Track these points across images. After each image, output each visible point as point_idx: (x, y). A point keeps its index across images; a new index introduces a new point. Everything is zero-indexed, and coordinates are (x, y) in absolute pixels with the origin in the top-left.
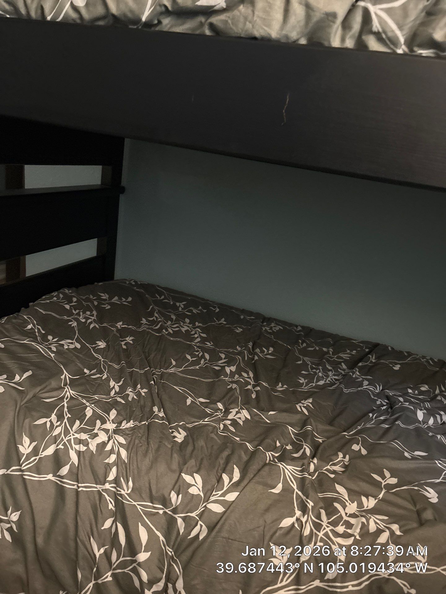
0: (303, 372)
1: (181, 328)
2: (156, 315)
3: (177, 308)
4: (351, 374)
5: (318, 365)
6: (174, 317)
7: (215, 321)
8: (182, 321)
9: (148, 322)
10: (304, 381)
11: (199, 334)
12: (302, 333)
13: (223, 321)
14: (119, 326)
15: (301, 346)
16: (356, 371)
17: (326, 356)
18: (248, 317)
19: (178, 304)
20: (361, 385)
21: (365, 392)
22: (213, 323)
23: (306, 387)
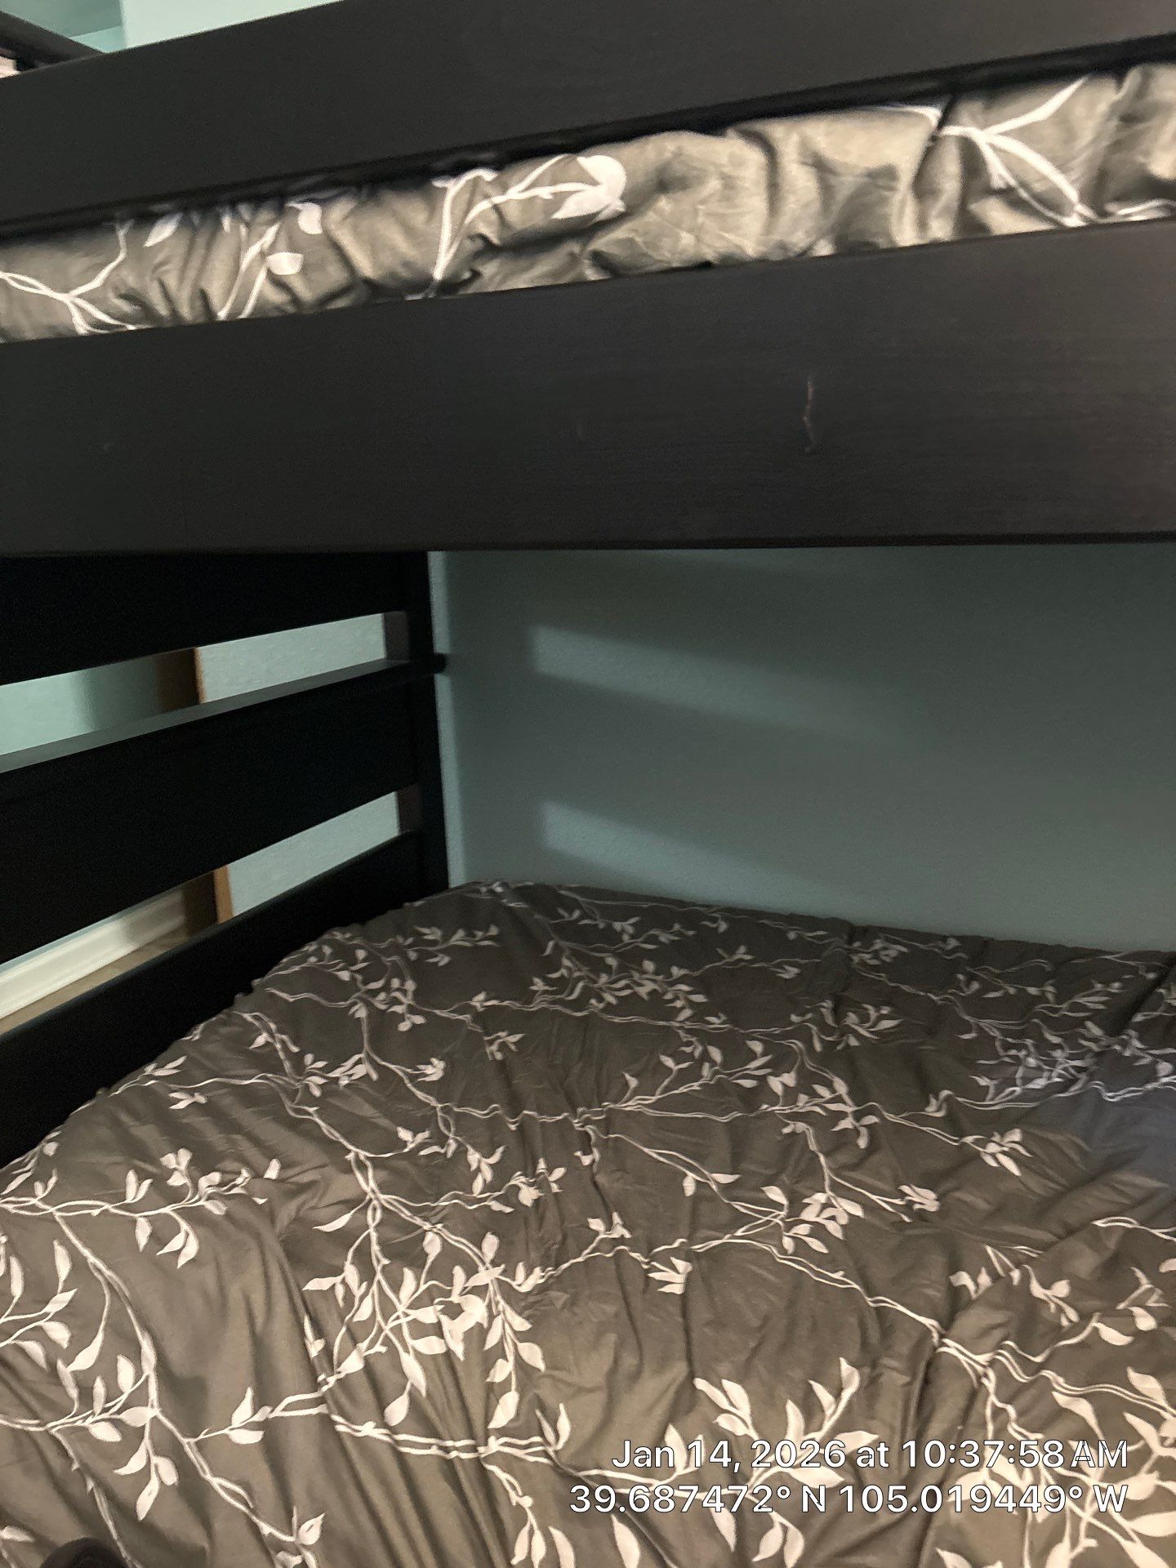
0: (985, 1062)
1: (636, 988)
2: (566, 962)
3: (617, 937)
4: (1117, 1048)
5: (1022, 1035)
6: (612, 961)
7: (721, 958)
8: (636, 971)
10: (989, 1083)
11: (685, 996)
12: (962, 955)
13: (742, 953)
14: (478, 1005)
15: (965, 989)
16: (1130, 1038)
17: (1038, 1008)
19: (617, 926)
20: (1151, 1073)
22: (717, 964)
23: (998, 1100)
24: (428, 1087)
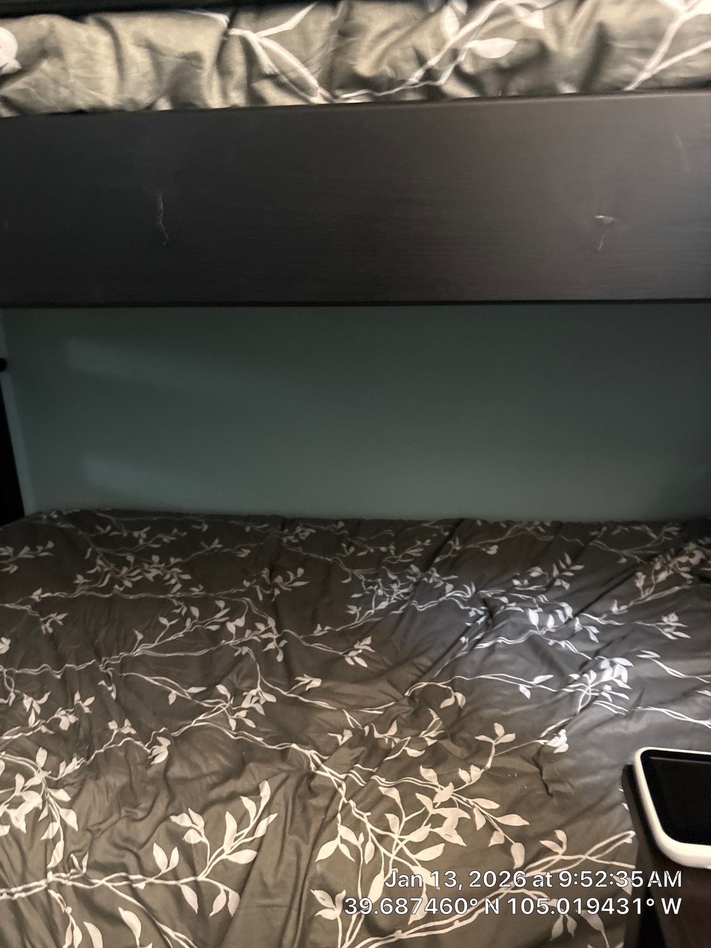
0: (355, 596)
1: (146, 574)
2: (99, 562)
3: (136, 541)
4: (426, 579)
5: (375, 577)
6: (131, 558)
7: (202, 548)
8: (147, 563)
9: (88, 579)
10: (357, 610)
13: (216, 544)
14: (36, 598)
15: (347, 552)
17: (386, 560)
18: (258, 527)
19: (136, 534)
20: (442, 592)
21: (450, 603)
22: (200, 552)
23: (361, 620)
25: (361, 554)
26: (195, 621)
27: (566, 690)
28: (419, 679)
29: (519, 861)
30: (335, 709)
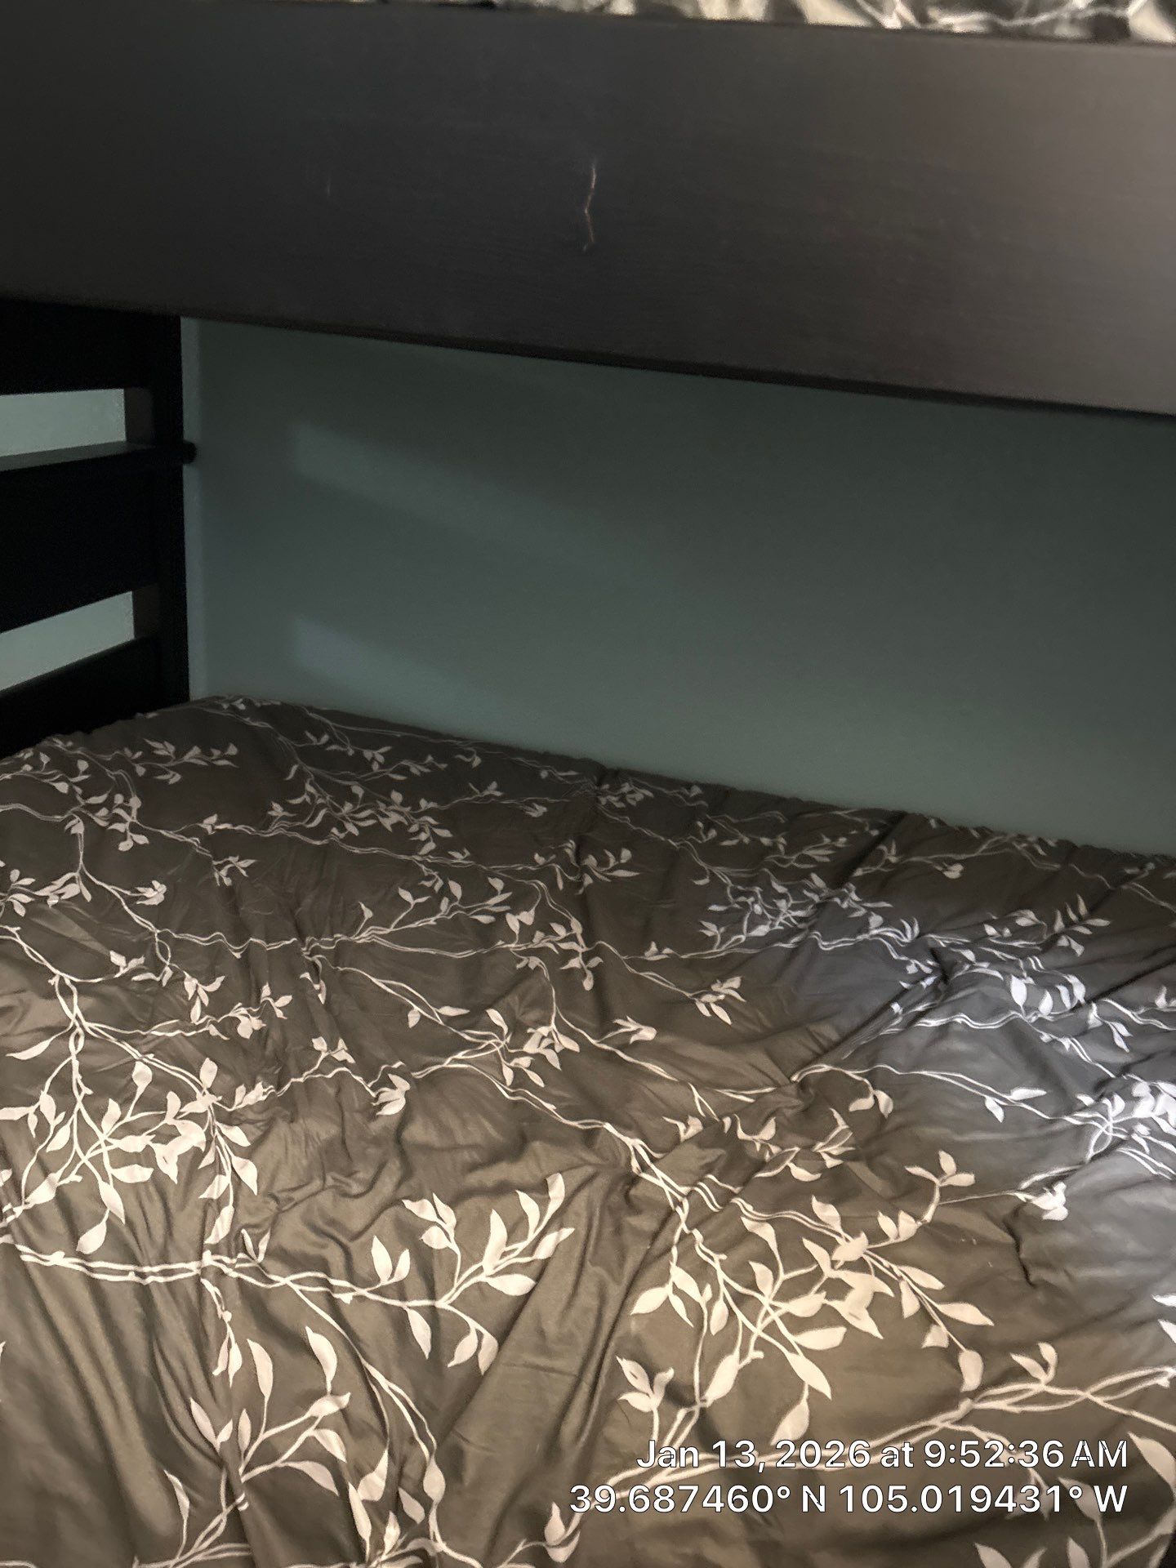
0: (714, 908)
1: (381, 819)
2: (309, 788)
3: (367, 765)
4: (837, 900)
5: (751, 882)
6: (358, 790)
7: (471, 793)
8: (383, 801)
9: (289, 812)
10: (716, 930)
11: (431, 829)
12: (703, 803)
13: (493, 789)
14: (209, 828)
15: (704, 837)
16: (850, 891)
17: (770, 858)
18: (560, 774)
19: (368, 754)
20: (864, 926)
21: (875, 945)
22: (467, 799)
23: (724, 948)
24: (149, 912)
25: (726, 843)
26: (457, 903)
27: (1068, 1119)
28: (817, 1058)
29: (972, 1380)
30: (674, 1079)
